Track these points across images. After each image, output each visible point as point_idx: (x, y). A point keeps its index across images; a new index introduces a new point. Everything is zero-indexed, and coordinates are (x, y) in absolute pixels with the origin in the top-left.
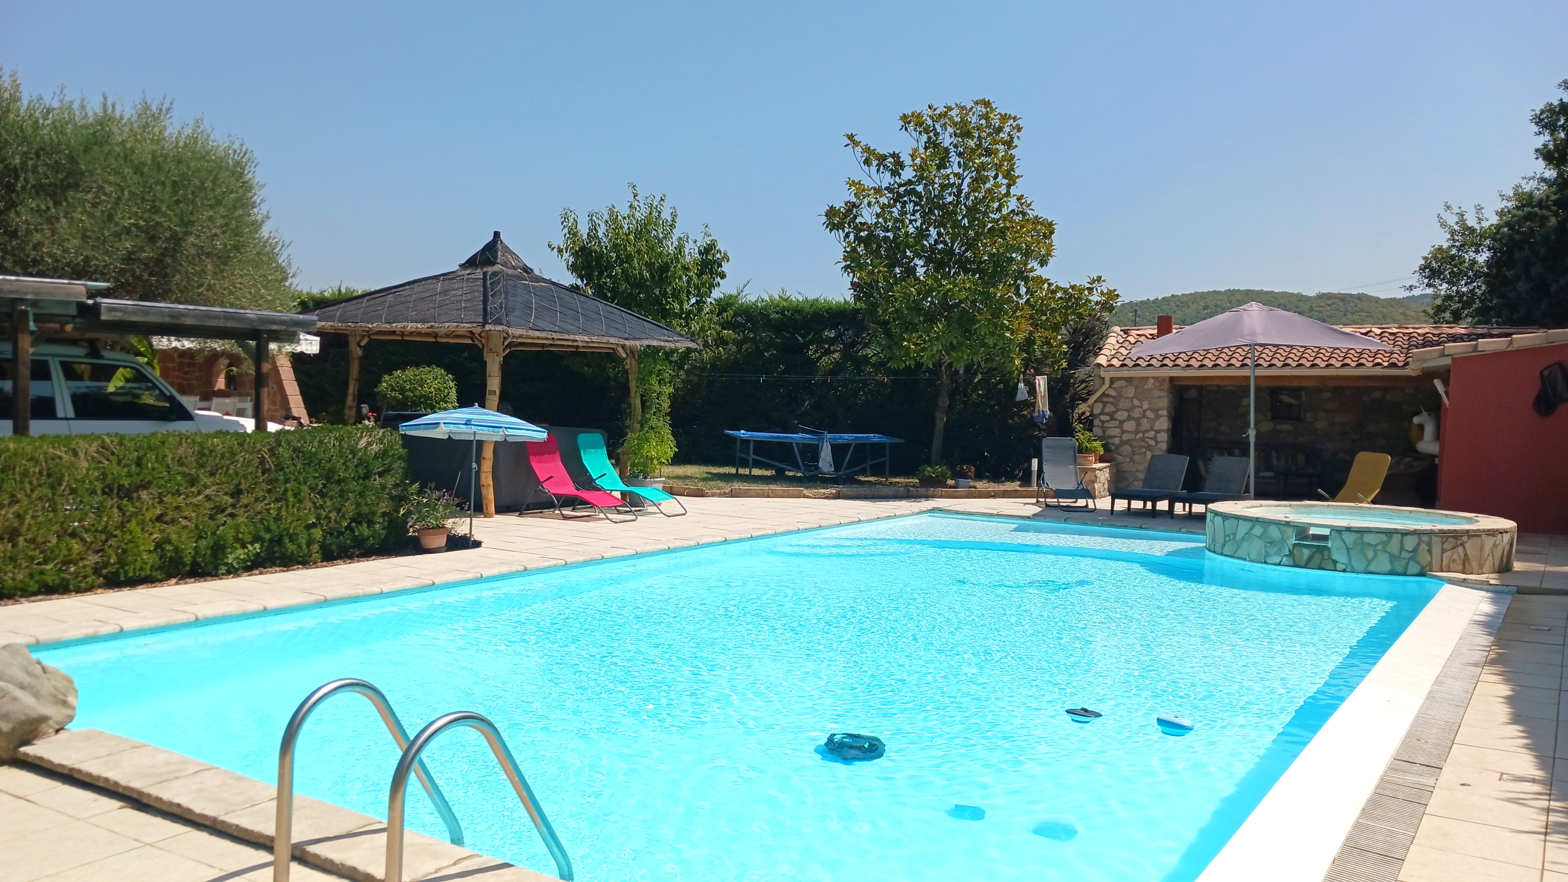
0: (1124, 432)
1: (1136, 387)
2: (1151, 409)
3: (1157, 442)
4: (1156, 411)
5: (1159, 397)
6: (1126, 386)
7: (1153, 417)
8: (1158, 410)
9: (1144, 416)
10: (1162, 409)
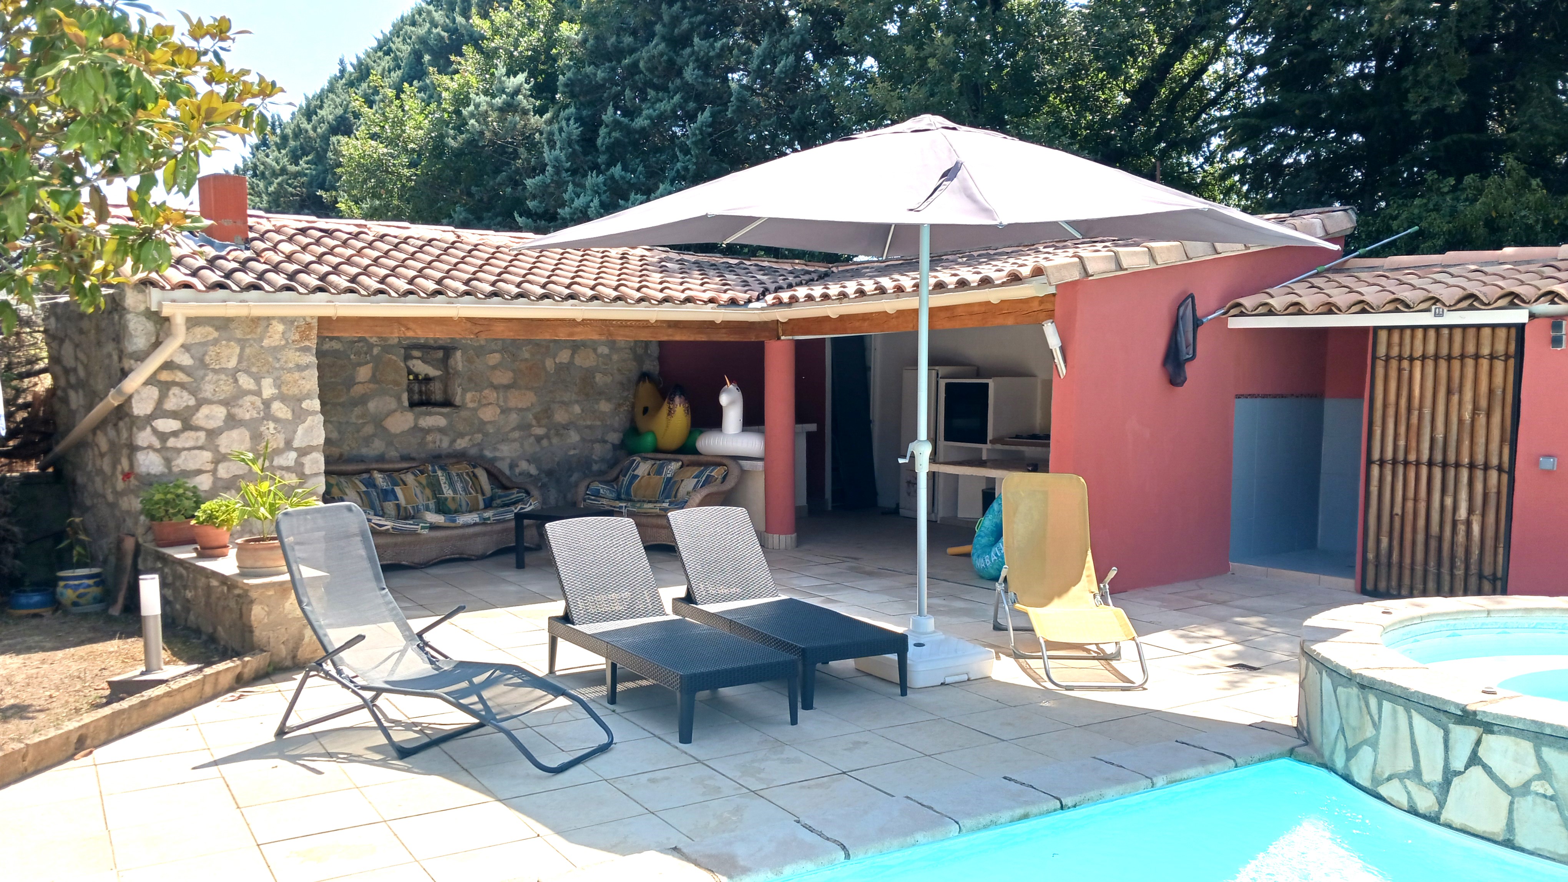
0: (220, 458)
1: (242, 343)
2: (283, 398)
3: (303, 478)
4: (294, 401)
5: (300, 368)
6: (216, 342)
7: (289, 416)
8: (300, 400)
9: (268, 415)
10: (308, 396)
